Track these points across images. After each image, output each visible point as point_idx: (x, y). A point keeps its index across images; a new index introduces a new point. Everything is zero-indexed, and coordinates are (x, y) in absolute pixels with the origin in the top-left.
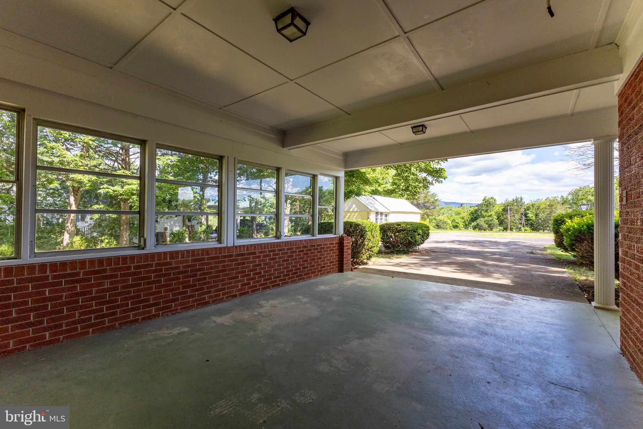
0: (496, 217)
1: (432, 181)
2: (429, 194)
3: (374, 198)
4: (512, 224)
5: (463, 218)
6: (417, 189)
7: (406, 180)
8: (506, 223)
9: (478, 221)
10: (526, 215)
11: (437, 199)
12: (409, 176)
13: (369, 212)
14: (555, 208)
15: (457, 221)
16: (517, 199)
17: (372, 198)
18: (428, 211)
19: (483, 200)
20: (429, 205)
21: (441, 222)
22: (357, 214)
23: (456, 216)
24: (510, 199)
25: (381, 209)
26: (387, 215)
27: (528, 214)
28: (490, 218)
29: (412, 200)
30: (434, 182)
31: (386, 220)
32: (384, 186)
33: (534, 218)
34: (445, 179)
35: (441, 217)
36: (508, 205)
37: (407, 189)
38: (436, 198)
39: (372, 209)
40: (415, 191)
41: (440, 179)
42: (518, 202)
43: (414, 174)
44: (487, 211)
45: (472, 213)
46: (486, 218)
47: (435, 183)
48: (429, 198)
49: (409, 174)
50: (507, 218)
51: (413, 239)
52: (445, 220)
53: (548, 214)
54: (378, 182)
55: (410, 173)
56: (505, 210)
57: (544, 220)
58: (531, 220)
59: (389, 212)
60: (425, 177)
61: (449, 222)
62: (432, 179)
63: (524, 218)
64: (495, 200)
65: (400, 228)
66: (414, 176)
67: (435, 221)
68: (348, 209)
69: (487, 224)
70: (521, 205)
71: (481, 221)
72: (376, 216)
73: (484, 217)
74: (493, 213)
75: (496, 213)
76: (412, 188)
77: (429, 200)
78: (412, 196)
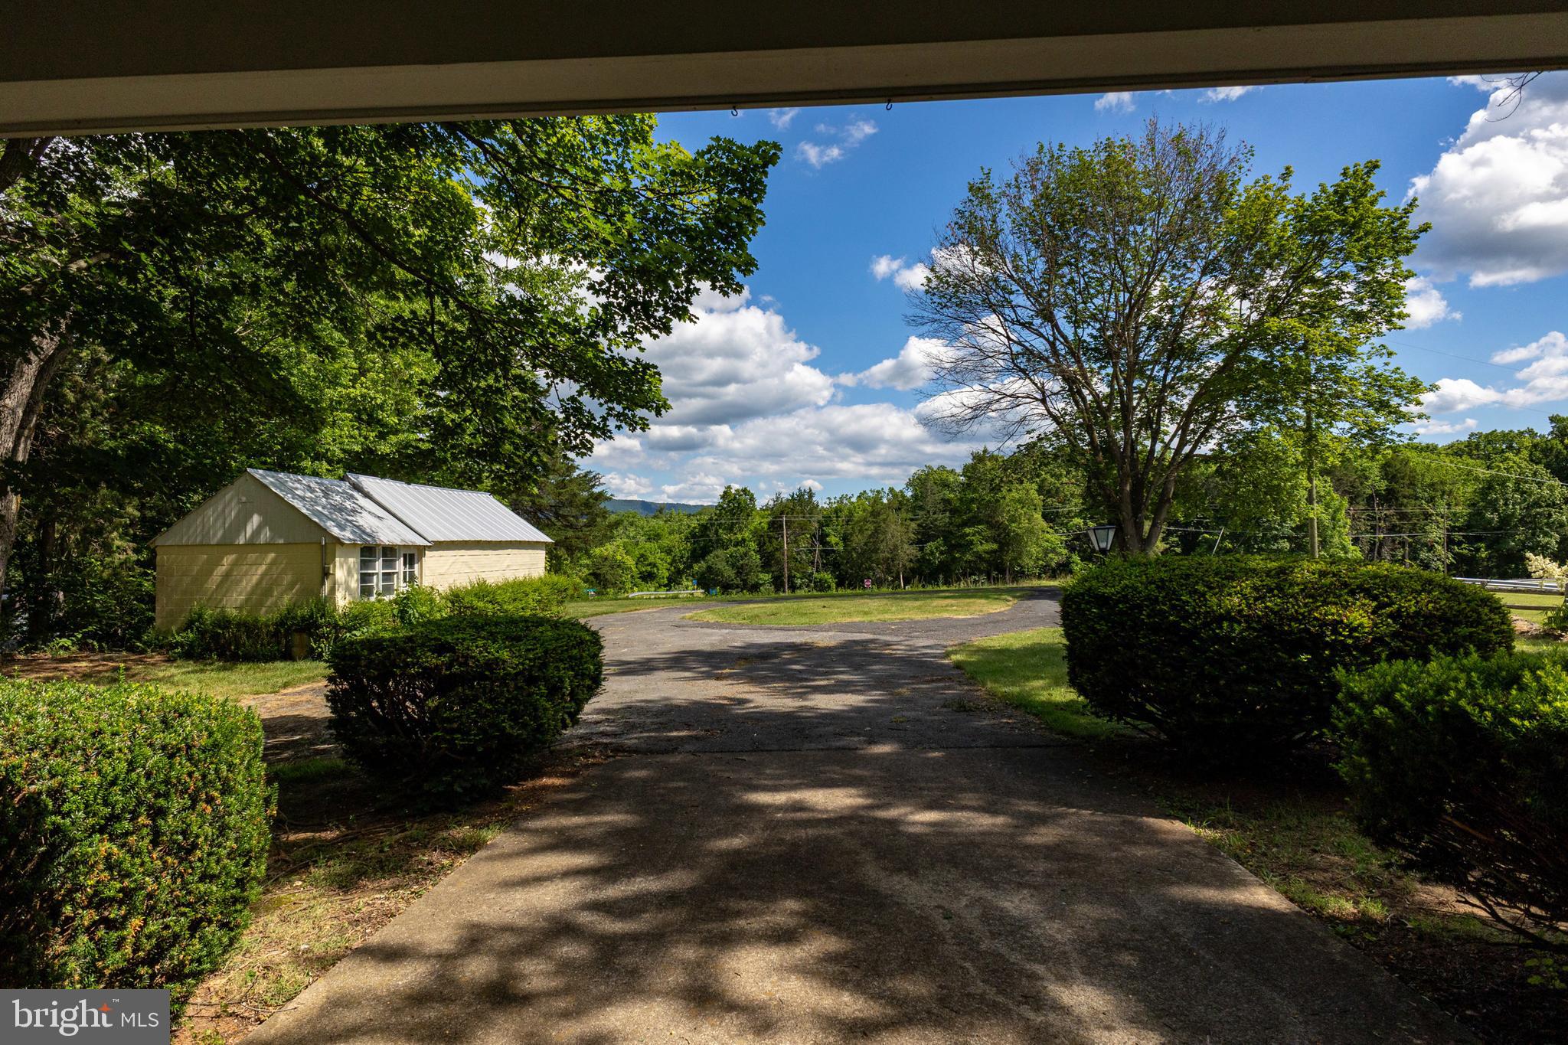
0: (753, 545)
1: (604, 419)
2: (575, 475)
3: (357, 487)
4: (792, 564)
5: (669, 551)
6: (536, 453)
7: (488, 407)
8: (778, 562)
9: (709, 558)
10: (823, 538)
11: (601, 494)
12: (498, 391)
13: (326, 547)
14: (884, 520)
15: (651, 559)
16: (801, 495)
17: (345, 485)
18: (570, 533)
19: (723, 497)
20: (574, 511)
21: (607, 563)
22: (272, 555)
23: (648, 545)
24: (786, 496)
25: (389, 533)
26: (412, 556)
27: (828, 535)
28: (742, 550)
29: (514, 496)
30: (612, 423)
31: (411, 578)
32: (402, 437)
33: (841, 547)
34: (658, 413)
35: (608, 550)
36: (782, 513)
37: (490, 453)
38: (596, 490)
39: (346, 535)
40: (529, 463)
41: (641, 412)
42: (803, 501)
43: (521, 382)
44: (730, 529)
45: (693, 535)
46: (732, 549)
47: (619, 427)
48: (574, 488)
49: (503, 381)
50: (780, 549)
51: (524, 726)
52: (619, 557)
53: (870, 536)
54: (379, 422)
55: (506, 378)
56: (775, 526)
57: (863, 553)
58: (834, 551)
59: (420, 542)
60: (573, 399)
61: (630, 562)
62: (603, 411)
63: (818, 547)
64: (752, 499)
65: (449, 666)
66: (522, 390)
67: (587, 562)
68: (224, 536)
69: (733, 566)
70: (811, 513)
71: (718, 559)
72: (365, 564)
73: (725, 547)
74: (747, 534)
75: (755, 533)
76: (517, 448)
77: (575, 495)
78: (515, 482)
